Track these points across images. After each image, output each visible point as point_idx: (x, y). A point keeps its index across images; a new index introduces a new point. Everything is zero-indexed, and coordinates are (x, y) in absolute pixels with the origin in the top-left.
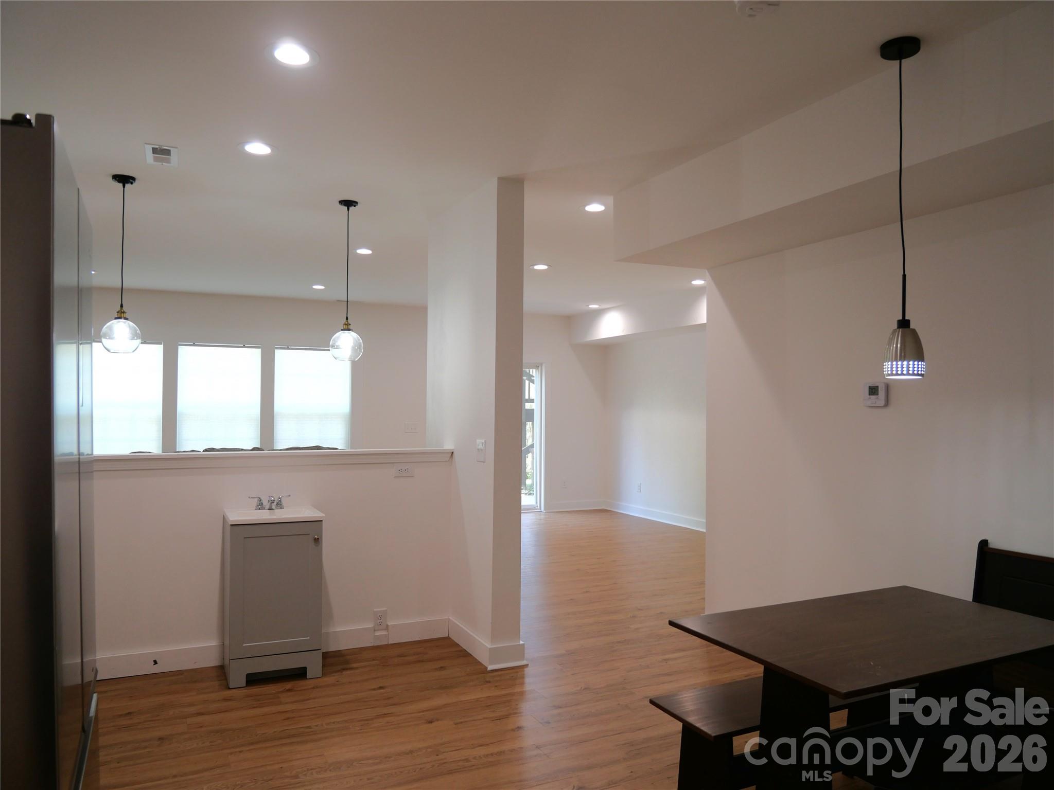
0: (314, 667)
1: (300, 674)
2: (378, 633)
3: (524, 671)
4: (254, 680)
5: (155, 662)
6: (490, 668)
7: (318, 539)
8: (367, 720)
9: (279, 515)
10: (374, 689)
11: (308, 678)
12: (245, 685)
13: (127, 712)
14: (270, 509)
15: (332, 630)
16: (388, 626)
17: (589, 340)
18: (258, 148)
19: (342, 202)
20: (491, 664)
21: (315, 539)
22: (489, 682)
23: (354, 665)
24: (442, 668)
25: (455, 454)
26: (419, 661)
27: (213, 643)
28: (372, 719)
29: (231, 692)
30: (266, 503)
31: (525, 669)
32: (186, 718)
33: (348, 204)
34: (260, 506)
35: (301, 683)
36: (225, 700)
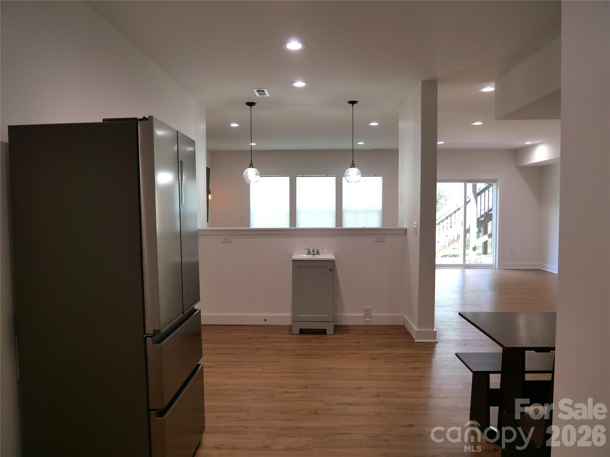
0: (330, 330)
1: (323, 332)
2: (366, 319)
3: (435, 345)
4: (303, 332)
5: (265, 320)
6: (416, 341)
7: (331, 269)
8: (345, 354)
9: (317, 257)
10: (355, 343)
11: (327, 334)
12: (299, 334)
13: (249, 337)
14: (314, 254)
15: (343, 315)
16: (371, 316)
17: (527, 164)
18: (299, 84)
19: (349, 102)
20: (417, 339)
21: (330, 269)
22: (412, 347)
23: (350, 332)
24: (393, 338)
25: (407, 230)
26: (383, 334)
27: (289, 314)
28: (347, 354)
29: (292, 336)
30: (311, 252)
31: (437, 344)
32: (270, 343)
33: (353, 103)
34: (309, 253)
35: (323, 336)
36: (289, 338)
